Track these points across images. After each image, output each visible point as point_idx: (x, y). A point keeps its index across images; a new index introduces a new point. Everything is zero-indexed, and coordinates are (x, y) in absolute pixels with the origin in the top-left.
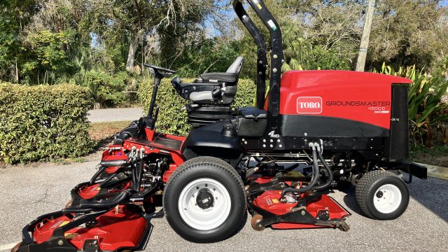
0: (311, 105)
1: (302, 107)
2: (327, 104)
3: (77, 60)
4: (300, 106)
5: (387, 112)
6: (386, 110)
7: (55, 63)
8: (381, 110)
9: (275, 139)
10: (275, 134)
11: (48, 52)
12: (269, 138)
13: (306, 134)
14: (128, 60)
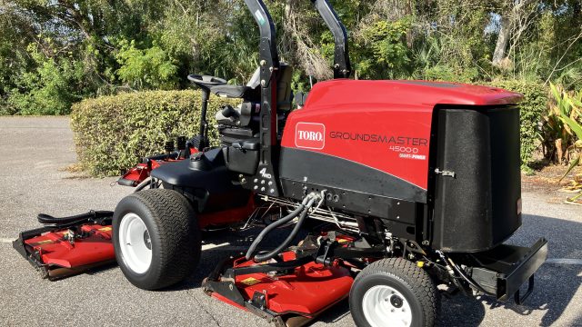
0: (312, 136)
1: (301, 138)
2: (330, 136)
3: (423, 54)
4: (298, 136)
5: (423, 157)
6: (419, 154)
7: (391, 59)
8: (412, 153)
9: (267, 180)
10: (266, 172)
11: (383, 48)
12: (260, 178)
13: (306, 179)
14: (496, 50)
